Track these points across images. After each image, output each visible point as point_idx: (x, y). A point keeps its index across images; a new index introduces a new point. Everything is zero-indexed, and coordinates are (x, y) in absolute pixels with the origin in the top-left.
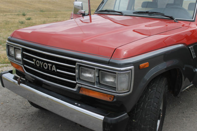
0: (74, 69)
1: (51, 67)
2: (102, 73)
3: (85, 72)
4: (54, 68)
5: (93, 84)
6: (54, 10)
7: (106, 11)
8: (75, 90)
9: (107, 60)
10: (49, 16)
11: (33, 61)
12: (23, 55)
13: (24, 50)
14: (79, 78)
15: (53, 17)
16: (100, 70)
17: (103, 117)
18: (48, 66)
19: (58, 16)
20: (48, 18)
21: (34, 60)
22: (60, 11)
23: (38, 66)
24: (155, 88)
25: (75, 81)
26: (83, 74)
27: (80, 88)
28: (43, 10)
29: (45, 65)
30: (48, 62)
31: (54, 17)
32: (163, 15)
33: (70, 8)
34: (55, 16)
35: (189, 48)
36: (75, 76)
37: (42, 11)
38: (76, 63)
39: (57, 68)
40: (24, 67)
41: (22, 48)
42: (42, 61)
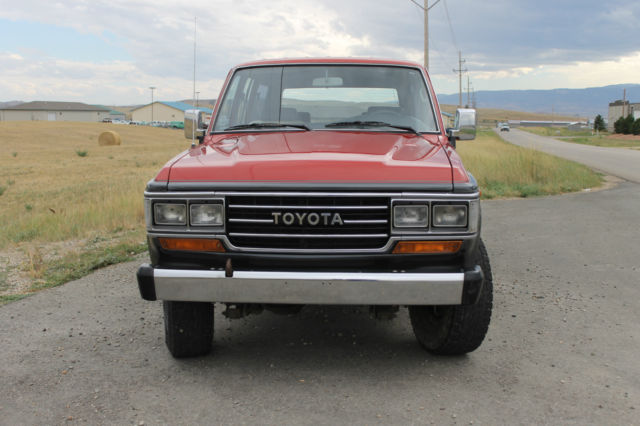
0: (388, 211)
1: (330, 219)
2: (438, 209)
4: (337, 219)
5: (425, 229)
8: (384, 250)
12: (229, 213)
13: (230, 200)
14: (394, 227)
17: (463, 275)
18: (322, 218)
21: (276, 214)
23: (290, 223)
25: (387, 232)
27: (396, 243)
29: (313, 218)
30: (317, 211)
32: (388, 125)
36: (388, 225)
38: (392, 200)
39: (343, 218)
40: (230, 238)
41: (227, 197)
42: (301, 212)
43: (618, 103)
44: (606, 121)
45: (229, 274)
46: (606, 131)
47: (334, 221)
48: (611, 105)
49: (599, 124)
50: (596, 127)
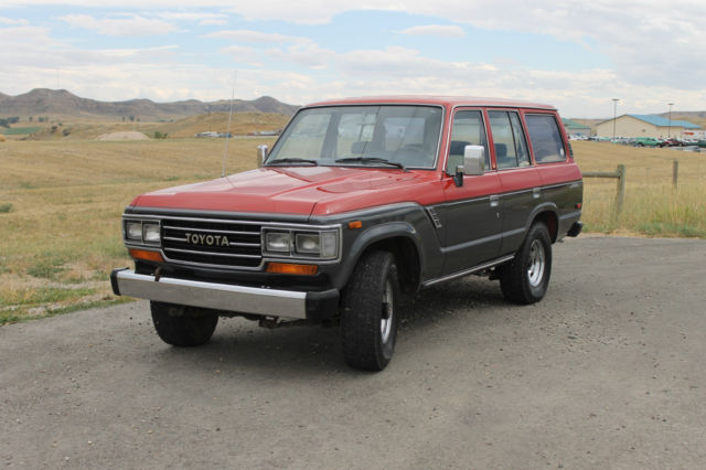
0: (259, 236)
1: (220, 240)
2: (299, 237)
3: (274, 241)
4: (225, 241)
5: (288, 253)
6: (68, 180)
7: (285, 160)
8: (258, 268)
9: (306, 217)
10: (68, 200)
11: (186, 237)
12: (163, 232)
13: (165, 222)
14: (266, 251)
15: (79, 202)
16: (296, 232)
17: (304, 294)
18: (215, 240)
19: (94, 199)
20: (66, 203)
21: (188, 235)
22: (88, 184)
23: (195, 242)
24: (374, 263)
25: (260, 254)
26: (271, 244)
27: (267, 264)
28: (28, 183)
29: (210, 240)
30: (213, 234)
31: (85, 202)
32: (385, 162)
33: (122, 173)
34: (86, 199)
35: (427, 211)
36: (260, 248)
37: (27, 185)
39: (230, 241)
40: (165, 252)
41: (161, 220)
42: (202, 233)
45: (157, 280)
47: (223, 243)
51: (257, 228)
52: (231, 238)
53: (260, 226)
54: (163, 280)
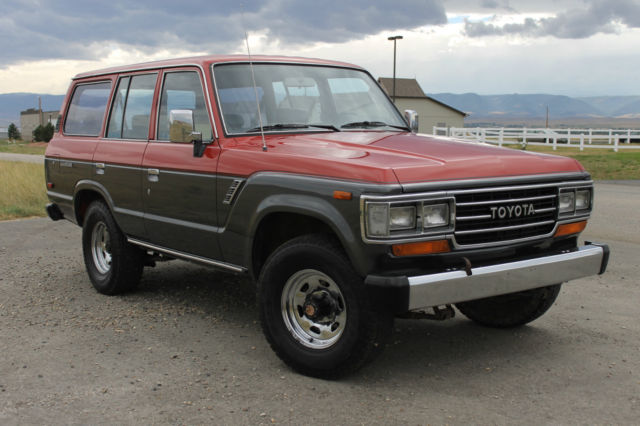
0: (553, 199)
4: (532, 210)
5: (573, 213)
8: (552, 233)
13: (460, 198)
18: (523, 209)
21: (494, 209)
23: (502, 216)
25: (553, 218)
27: (558, 227)
29: (518, 210)
30: (519, 203)
38: (560, 189)
39: (536, 208)
40: (457, 237)
41: (456, 195)
42: (510, 204)
43: (31, 112)
44: (20, 130)
45: (469, 273)
46: (21, 140)
47: (530, 211)
48: (23, 113)
49: (13, 133)
50: (10, 136)
51: (554, 190)
52: (537, 204)
53: (556, 188)
54: (476, 271)
